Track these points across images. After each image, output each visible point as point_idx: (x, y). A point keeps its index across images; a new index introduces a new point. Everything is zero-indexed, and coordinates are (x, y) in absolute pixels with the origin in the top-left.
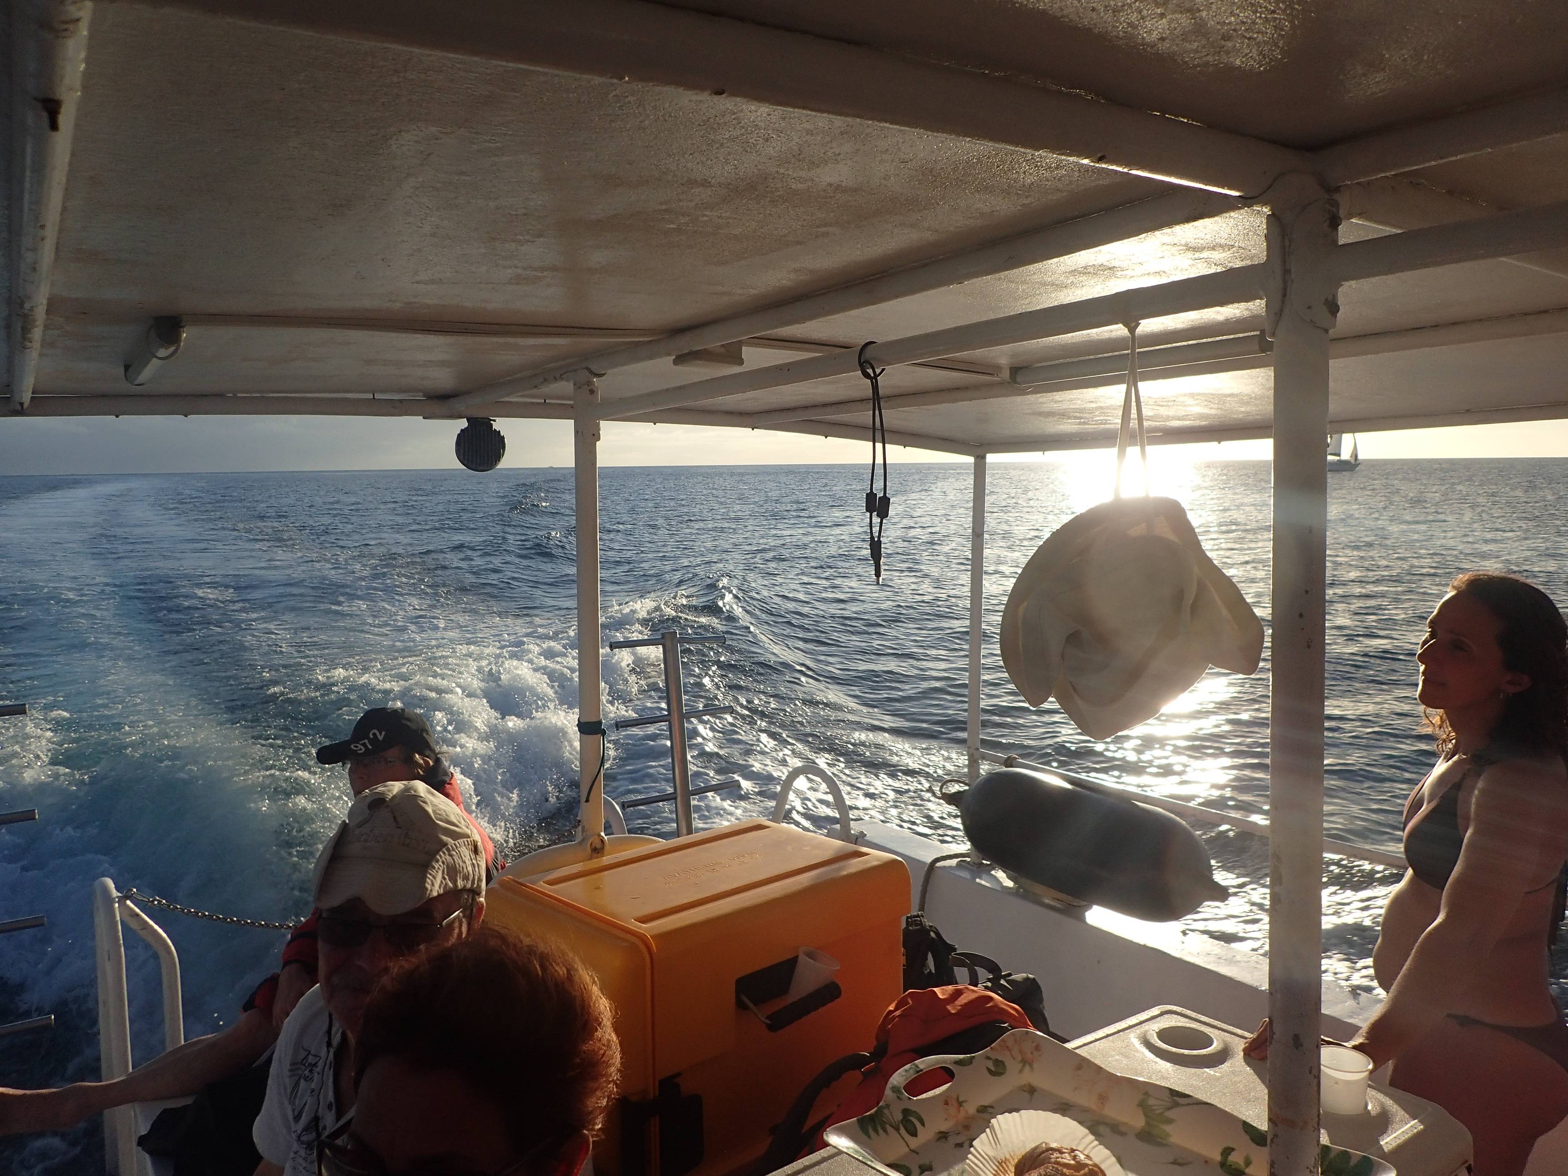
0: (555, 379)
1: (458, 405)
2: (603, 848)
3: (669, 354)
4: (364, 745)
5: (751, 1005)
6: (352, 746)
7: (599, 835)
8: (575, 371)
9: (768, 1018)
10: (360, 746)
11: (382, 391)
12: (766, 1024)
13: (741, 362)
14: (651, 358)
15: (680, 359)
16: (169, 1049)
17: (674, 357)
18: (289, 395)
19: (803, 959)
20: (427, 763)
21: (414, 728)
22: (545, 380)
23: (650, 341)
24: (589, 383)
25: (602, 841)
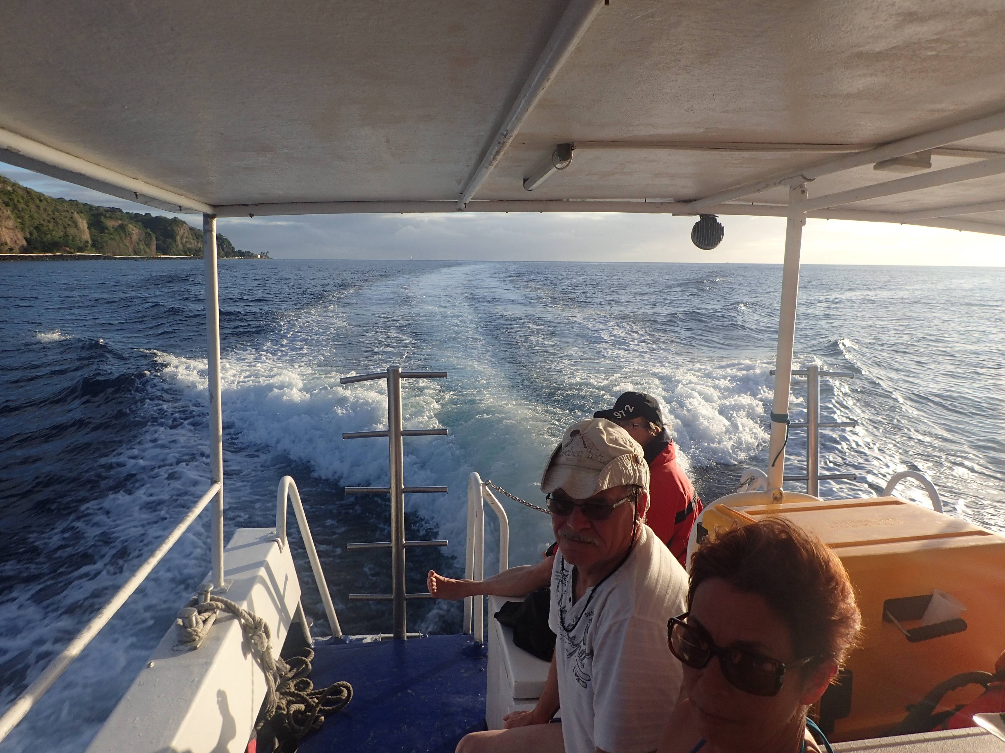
0: (775, 184)
1: (698, 206)
2: (781, 498)
3: (872, 162)
4: (621, 413)
5: (896, 621)
6: (614, 414)
7: (780, 490)
8: (792, 178)
9: (908, 631)
10: (619, 414)
11: (651, 197)
12: (906, 635)
13: (929, 165)
14: (856, 165)
15: (880, 165)
16: (501, 571)
17: (875, 164)
18: (596, 200)
19: (937, 597)
20: (657, 429)
21: (651, 406)
22: (767, 185)
23: (858, 153)
24: (802, 186)
25: (781, 494)
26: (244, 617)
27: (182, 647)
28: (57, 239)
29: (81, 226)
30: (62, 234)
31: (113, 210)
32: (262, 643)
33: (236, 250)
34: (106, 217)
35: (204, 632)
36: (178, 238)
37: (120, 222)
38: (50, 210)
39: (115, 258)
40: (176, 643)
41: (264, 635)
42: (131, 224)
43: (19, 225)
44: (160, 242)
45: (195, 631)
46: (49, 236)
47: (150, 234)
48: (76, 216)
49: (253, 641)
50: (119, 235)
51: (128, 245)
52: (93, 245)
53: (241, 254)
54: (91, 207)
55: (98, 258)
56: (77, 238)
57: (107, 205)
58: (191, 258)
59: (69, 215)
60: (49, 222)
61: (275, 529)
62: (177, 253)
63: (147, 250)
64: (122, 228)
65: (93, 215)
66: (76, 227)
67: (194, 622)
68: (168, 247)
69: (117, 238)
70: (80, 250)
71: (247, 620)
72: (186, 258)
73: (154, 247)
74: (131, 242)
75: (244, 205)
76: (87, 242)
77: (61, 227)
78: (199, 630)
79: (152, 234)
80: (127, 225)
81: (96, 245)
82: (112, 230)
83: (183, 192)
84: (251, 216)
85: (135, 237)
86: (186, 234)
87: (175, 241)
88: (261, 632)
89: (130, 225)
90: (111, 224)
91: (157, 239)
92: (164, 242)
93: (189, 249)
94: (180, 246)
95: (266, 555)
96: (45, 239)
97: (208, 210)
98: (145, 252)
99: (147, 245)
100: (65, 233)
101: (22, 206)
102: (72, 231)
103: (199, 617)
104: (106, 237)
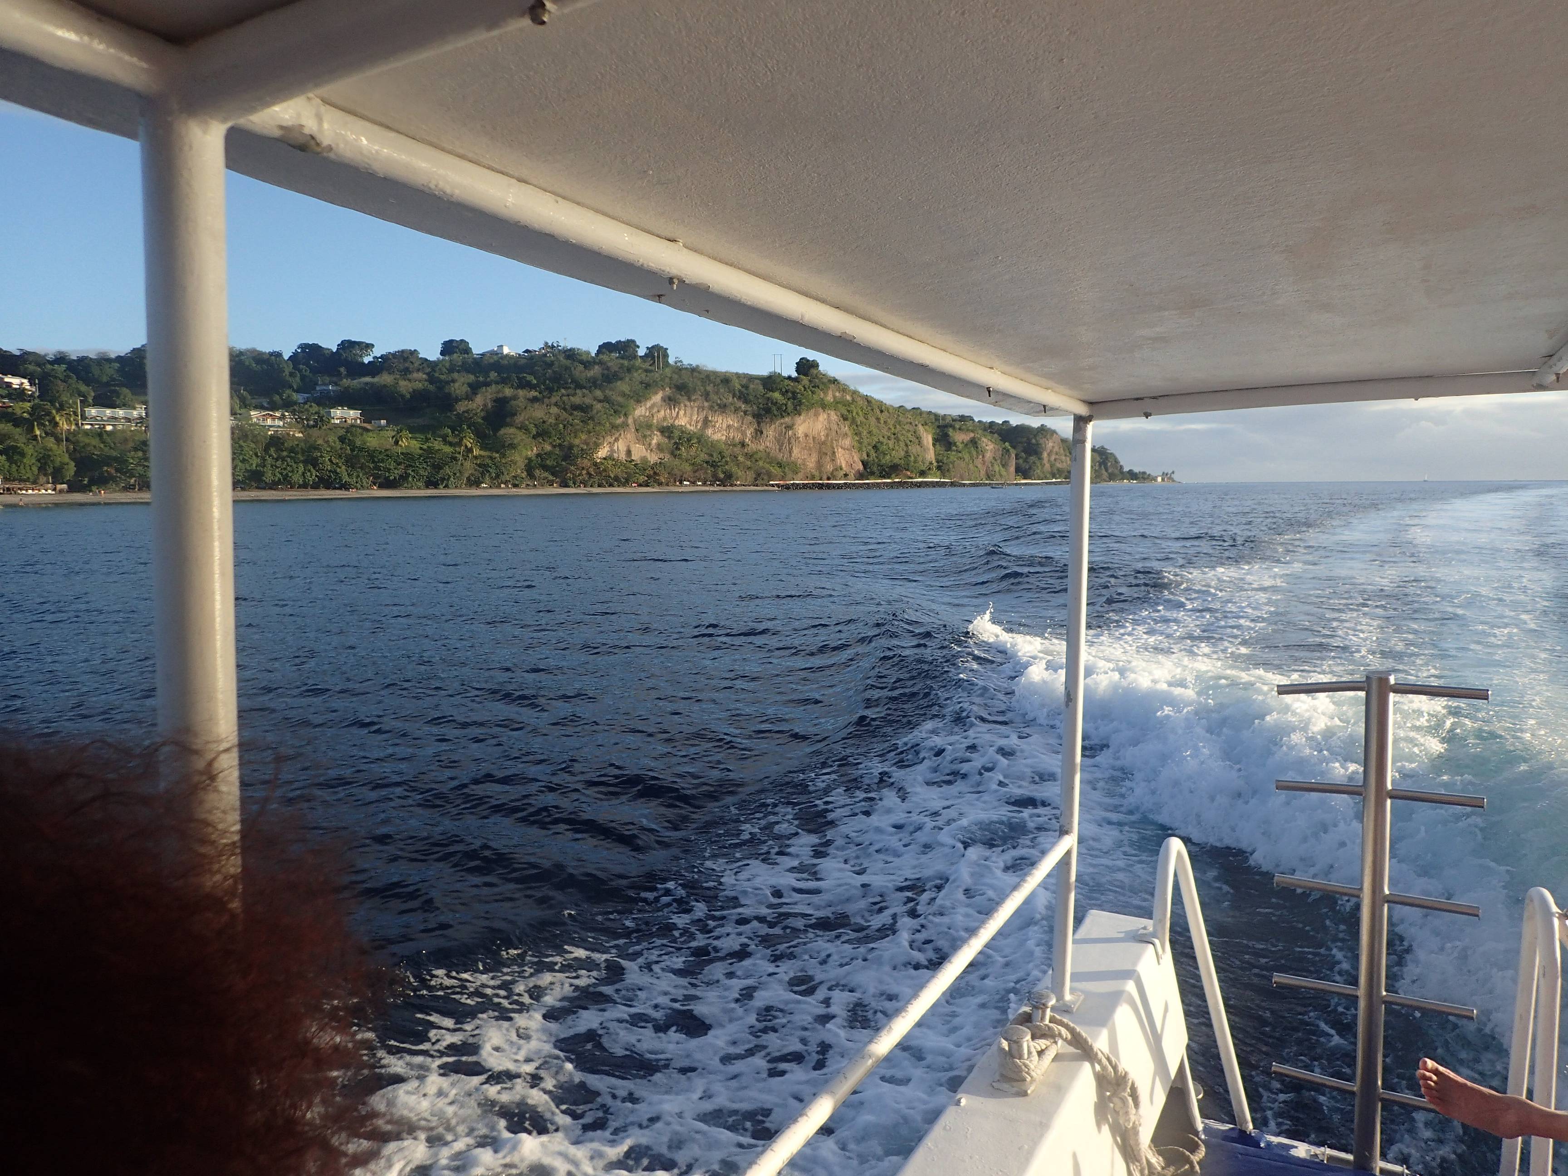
26: (1100, 1062)
27: (1005, 1086)
28: (896, 461)
29: (925, 442)
30: (902, 454)
31: (963, 418)
32: (1127, 1113)
33: (1126, 469)
34: (954, 428)
35: (1039, 1072)
36: (1045, 455)
37: (972, 435)
38: (891, 422)
39: (964, 485)
40: (997, 1077)
41: (1130, 1099)
42: (985, 436)
43: (856, 444)
44: (1021, 461)
45: (1026, 1066)
46: (888, 457)
47: (1008, 451)
48: (921, 428)
49: (1112, 1105)
50: (970, 453)
51: (979, 466)
52: (939, 468)
53: (1132, 475)
54: (936, 416)
55: (943, 485)
56: (920, 459)
57: (955, 413)
58: (1060, 483)
59: (912, 429)
60: (889, 438)
61: (1151, 922)
62: (1042, 476)
63: (1004, 473)
64: (974, 442)
65: (938, 427)
66: (920, 443)
67: (1026, 1051)
68: (1030, 468)
69: (967, 456)
70: (922, 474)
71: (1104, 1068)
72: (1054, 483)
73: (1012, 469)
74: (984, 463)
75: (1137, 399)
76: (931, 463)
77: (902, 444)
78: (1032, 1067)
79: (1012, 450)
80: (980, 439)
81: (941, 467)
82: (961, 446)
83: (1050, 383)
84: (1147, 415)
85: (988, 455)
86: (1056, 449)
87: (1040, 459)
88: (1126, 1095)
89: (983, 439)
90: (960, 438)
91: (1017, 457)
92: (1026, 461)
93: (1058, 470)
94: (1047, 466)
95: (1135, 963)
96: (883, 461)
97: (1082, 410)
98: (1001, 475)
99: (1003, 466)
100: (907, 452)
101: (860, 419)
102: (914, 449)
103: (1032, 1044)
104: (953, 455)
